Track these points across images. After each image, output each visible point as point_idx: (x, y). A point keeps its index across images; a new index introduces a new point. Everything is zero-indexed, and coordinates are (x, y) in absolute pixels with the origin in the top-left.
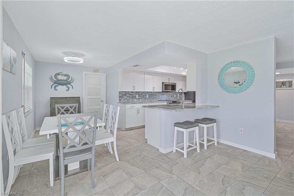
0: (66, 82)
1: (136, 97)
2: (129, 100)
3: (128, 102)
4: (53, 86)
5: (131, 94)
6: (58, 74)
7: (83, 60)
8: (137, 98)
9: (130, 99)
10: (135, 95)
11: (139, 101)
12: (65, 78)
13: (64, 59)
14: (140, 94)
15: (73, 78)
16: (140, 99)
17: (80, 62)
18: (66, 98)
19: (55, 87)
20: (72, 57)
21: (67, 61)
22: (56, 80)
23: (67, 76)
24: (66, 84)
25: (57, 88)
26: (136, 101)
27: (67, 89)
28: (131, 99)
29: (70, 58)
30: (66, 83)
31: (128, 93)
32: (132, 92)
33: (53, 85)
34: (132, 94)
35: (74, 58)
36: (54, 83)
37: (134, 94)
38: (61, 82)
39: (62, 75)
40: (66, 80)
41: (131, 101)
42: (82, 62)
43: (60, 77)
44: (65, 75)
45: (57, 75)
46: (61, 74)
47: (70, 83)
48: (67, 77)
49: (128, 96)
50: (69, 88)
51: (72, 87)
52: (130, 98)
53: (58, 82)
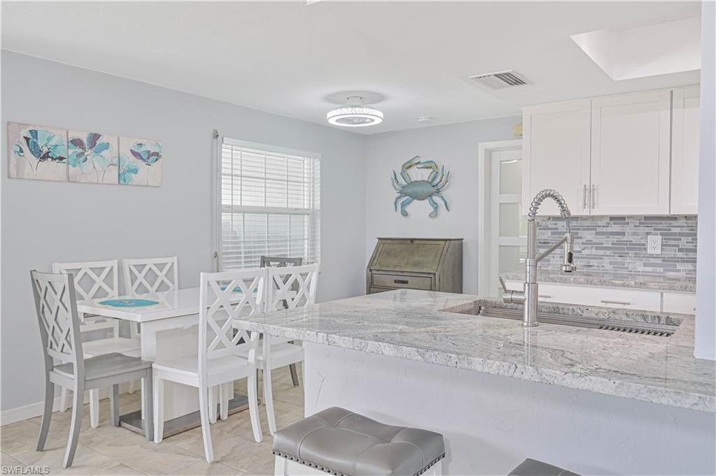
0: (428, 189)
1: (643, 247)
2: (593, 262)
3: (586, 270)
4: (399, 204)
5: (609, 230)
6: (408, 166)
7: (381, 115)
8: (652, 256)
9: (601, 257)
10: (635, 234)
11: (671, 274)
12: (425, 174)
13: (329, 115)
14: (674, 230)
15: (446, 173)
16: (676, 260)
17: (373, 121)
18: (412, 240)
19: (403, 205)
20: (350, 109)
21: (337, 121)
22: (404, 183)
23: (431, 168)
24: (429, 196)
25: (408, 209)
26: (644, 274)
27: (432, 209)
28: (607, 260)
29: (344, 110)
30: (430, 190)
31: (587, 223)
32: (612, 218)
34: (616, 228)
35: (357, 109)
36: (400, 192)
37: (629, 229)
38: (418, 189)
39: (419, 166)
40: (430, 180)
41: (609, 267)
42: (378, 121)
43: (414, 174)
44: (427, 166)
45: (407, 168)
46: (417, 164)
47: (438, 191)
48: (431, 170)
49: (589, 242)
50: (436, 207)
51: (446, 203)
52: (601, 252)
53: (410, 190)
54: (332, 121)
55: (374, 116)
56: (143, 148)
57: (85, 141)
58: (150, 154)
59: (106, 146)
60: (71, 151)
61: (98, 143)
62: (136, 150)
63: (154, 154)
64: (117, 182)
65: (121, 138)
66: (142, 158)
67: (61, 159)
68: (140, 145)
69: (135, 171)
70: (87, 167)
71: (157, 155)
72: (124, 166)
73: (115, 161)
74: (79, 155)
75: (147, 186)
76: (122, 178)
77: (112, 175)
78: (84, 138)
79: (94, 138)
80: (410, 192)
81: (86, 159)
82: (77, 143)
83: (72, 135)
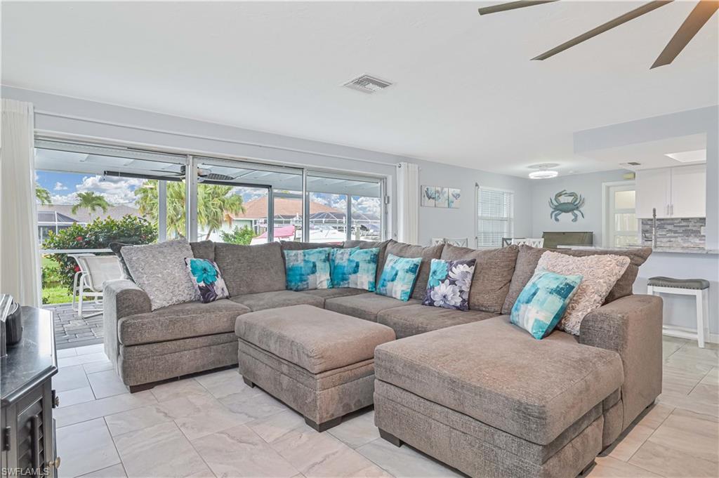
0: (571, 207)
4: (553, 215)
5: (681, 224)
6: (559, 195)
7: (557, 173)
9: (676, 237)
10: (694, 226)
12: (570, 199)
13: (531, 174)
15: (582, 199)
17: (551, 176)
18: (564, 233)
19: (556, 215)
20: (541, 172)
22: (556, 204)
24: (572, 210)
27: (573, 217)
31: (669, 222)
32: (682, 219)
33: (553, 212)
34: (684, 224)
35: (545, 171)
36: (554, 209)
37: (691, 224)
38: (565, 207)
39: (566, 195)
40: (572, 202)
42: (554, 176)
43: (563, 199)
44: (571, 194)
47: (577, 208)
48: (573, 197)
50: (576, 216)
51: (582, 214)
53: (560, 207)
54: (532, 178)
55: (553, 174)
59: (445, 193)
60: (436, 195)
61: (443, 191)
62: (453, 193)
63: (458, 195)
64: (447, 207)
65: (449, 189)
66: (455, 197)
67: (434, 198)
69: (453, 202)
72: (450, 200)
73: (447, 198)
76: (449, 205)
78: (440, 190)
80: (561, 208)
81: (440, 198)
82: (438, 192)
83: (437, 189)
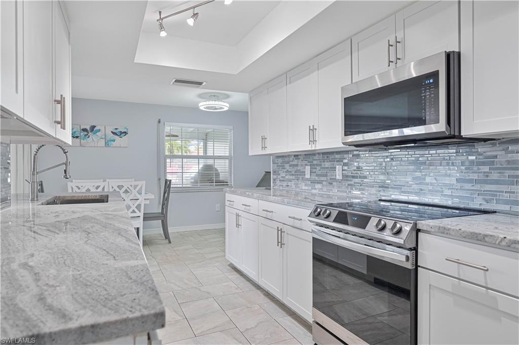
56: (118, 130)
57: (88, 129)
58: (121, 133)
59: (99, 130)
60: (82, 134)
61: (95, 129)
62: (114, 131)
63: (124, 132)
64: (104, 146)
65: (106, 127)
66: (117, 135)
67: (77, 137)
68: (117, 129)
69: (114, 141)
70: (90, 140)
71: (126, 133)
72: (108, 138)
73: (103, 137)
74: (86, 135)
75: (120, 147)
76: (107, 144)
77: (102, 143)
78: (88, 128)
79: (93, 127)
81: (89, 137)
82: (85, 130)
83: (83, 127)
